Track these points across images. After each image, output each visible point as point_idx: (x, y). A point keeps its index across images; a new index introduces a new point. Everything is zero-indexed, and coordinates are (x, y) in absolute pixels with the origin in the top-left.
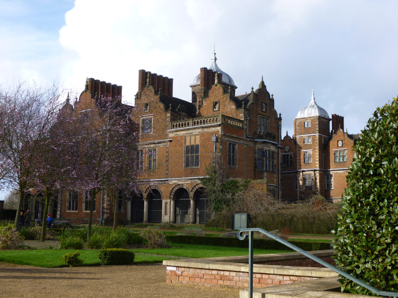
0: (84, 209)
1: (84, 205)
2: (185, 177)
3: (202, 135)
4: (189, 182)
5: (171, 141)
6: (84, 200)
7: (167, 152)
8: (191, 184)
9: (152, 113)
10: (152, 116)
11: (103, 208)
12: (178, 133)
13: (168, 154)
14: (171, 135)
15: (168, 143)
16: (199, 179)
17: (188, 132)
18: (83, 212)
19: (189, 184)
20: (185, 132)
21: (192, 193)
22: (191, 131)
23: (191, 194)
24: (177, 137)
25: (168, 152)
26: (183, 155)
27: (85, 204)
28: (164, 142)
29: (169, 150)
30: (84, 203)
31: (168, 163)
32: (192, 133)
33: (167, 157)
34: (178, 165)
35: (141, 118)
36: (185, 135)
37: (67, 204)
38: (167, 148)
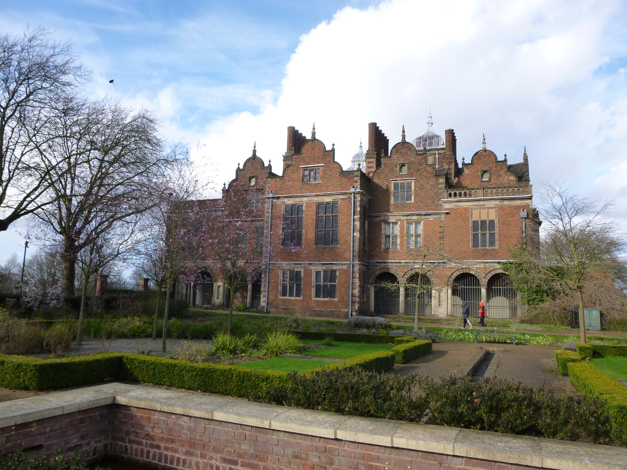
0: (314, 295)
1: (313, 290)
2: (474, 259)
3: (501, 208)
4: (482, 266)
5: (447, 213)
6: (314, 283)
7: (441, 227)
8: (485, 268)
9: (412, 177)
10: (413, 180)
11: (353, 296)
12: (460, 204)
13: (444, 230)
14: (447, 206)
15: (443, 216)
16: (499, 263)
17: (477, 203)
18: (313, 299)
19: (481, 268)
20: (471, 203)
21: (485, 280)
22: (481, 203)
23: (484, 282)
24: (458, 209)
25: (443, 227)
26: (468, 231)
27: (315, 288)
28: (437, 214)
29: (443, 224)
30: (313, 287)
31: (443, 241)
32: (484, 205)
33: (440, 232)
34: (460, 244)
35: (393, 182)
36: (470, 207)
37: (280, 288)
38: (441, 222)
